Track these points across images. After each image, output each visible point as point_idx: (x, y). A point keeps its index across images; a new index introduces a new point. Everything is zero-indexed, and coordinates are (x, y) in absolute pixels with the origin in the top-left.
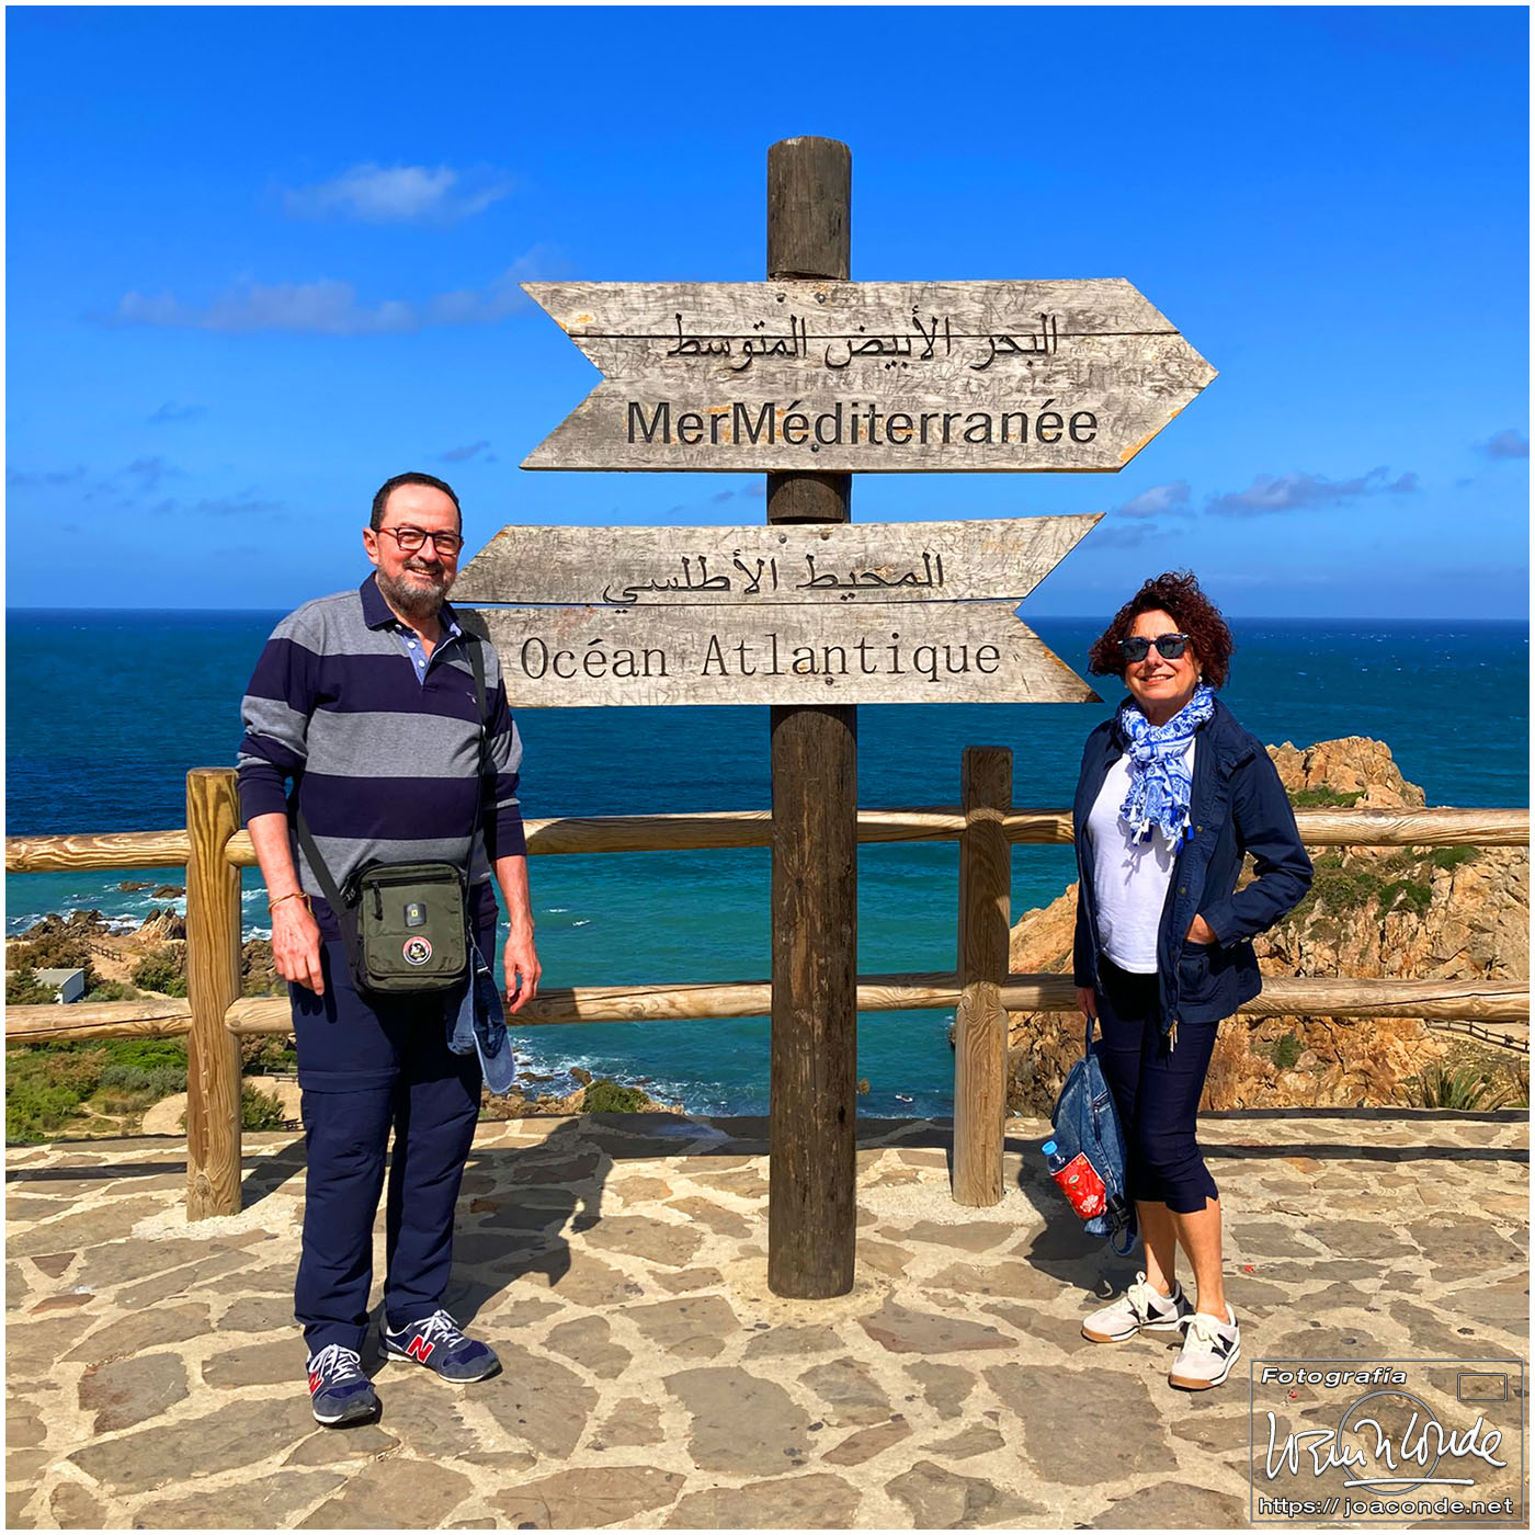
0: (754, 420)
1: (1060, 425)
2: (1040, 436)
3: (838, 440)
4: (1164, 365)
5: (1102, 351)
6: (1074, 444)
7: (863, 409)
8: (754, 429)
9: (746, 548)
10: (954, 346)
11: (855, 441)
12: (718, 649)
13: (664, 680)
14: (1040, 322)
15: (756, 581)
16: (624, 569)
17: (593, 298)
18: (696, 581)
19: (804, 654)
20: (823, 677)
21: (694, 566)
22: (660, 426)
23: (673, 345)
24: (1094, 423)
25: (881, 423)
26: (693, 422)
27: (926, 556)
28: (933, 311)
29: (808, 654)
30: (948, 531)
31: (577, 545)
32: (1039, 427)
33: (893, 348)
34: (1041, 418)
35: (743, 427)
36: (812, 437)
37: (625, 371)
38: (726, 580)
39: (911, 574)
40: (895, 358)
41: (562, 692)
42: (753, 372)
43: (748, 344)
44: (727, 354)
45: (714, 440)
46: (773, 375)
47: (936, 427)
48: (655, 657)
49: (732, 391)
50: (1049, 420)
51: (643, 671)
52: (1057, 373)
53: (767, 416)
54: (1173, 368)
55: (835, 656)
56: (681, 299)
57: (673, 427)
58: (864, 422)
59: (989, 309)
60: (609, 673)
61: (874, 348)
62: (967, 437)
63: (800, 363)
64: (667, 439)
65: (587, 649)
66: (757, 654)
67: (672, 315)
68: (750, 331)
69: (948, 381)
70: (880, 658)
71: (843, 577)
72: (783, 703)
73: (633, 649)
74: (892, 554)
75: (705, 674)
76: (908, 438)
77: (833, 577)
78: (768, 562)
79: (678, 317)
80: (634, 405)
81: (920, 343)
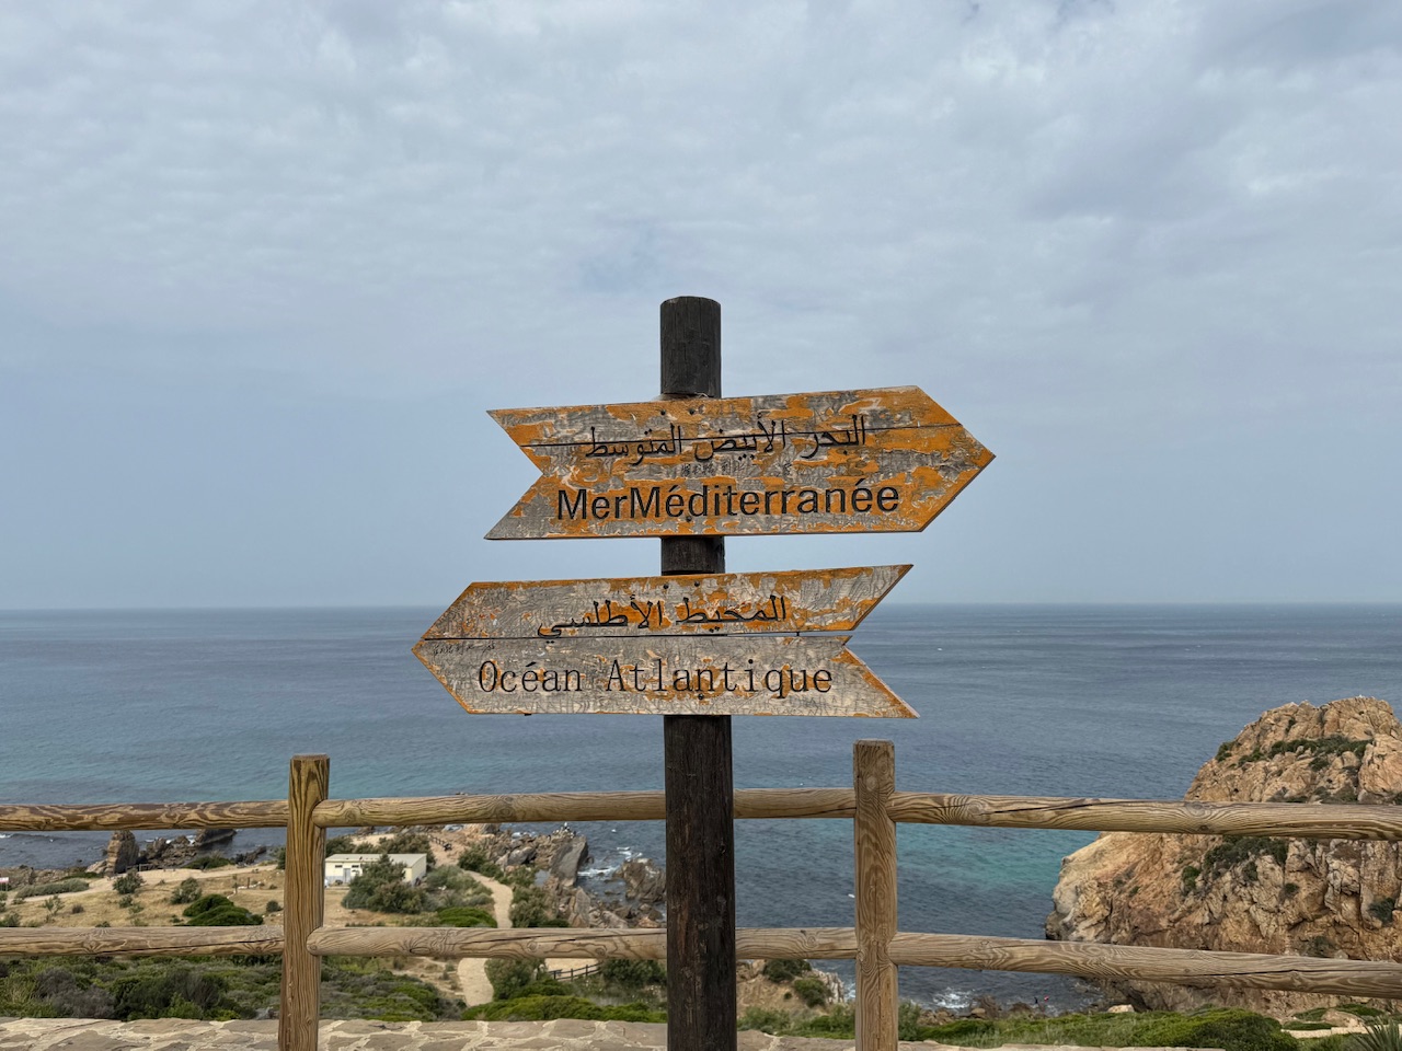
0: (645, 500)
2: (855, 506)
3: (705, 513)
4: (948, 450)
6: (881, 512)
7: (722, 490)
8: (645, 506)
9: (640, 594)
10: (788, 442)
12: (618, 670)
13: (579, 694)
14: (852, 421)
15: (646, 618)
16: (552, 611)
18: (603, 619)
19: (682, 675)
20: (696, 693)
21: (602, 607)
22: (580, 506)
23: (589, 449)
24: (896, 497)
25: (736, 500)
26: (602, 503)
27: (773, 597)
31: (521, 594)
32: (854, 500)
33: (743, 445)
35: (637, 505)
36: (686, 511)
38: (625, 618)
39: (761, 612)
40: (745, 452)
41: (505, 703)
42: (644, 466)
43: (641, 446)
44: (626, 454)
45: (617, 516)
46: (659, 467)
47: (776, 499)
48: (573, 677)
49: (630, 479)
50: (861, 495)
51: (564, 687)
53: (654, 497)
54: (958, 452)
56: (594, 417)
57: (589, 510)
58: (723, 499)
60: (539, 688)
61: (730, 445)
62: (800, 509)
63: (676, 458)
64: (584, 515)
65: (525, 669)
66: (647, 674)
67: (589, 428)
68: (642, 437)
69: (785, 468)
70: (740, 679)
71: (711, 614)
72: (666, 713)
73: (557, 669)
74: (747, 596)
75: (608, 689)
76: (756, 510)
77: (704, 614)
78: (655, 604)
79: (593, 429)
80: (562, 492)
81: (764, 440)
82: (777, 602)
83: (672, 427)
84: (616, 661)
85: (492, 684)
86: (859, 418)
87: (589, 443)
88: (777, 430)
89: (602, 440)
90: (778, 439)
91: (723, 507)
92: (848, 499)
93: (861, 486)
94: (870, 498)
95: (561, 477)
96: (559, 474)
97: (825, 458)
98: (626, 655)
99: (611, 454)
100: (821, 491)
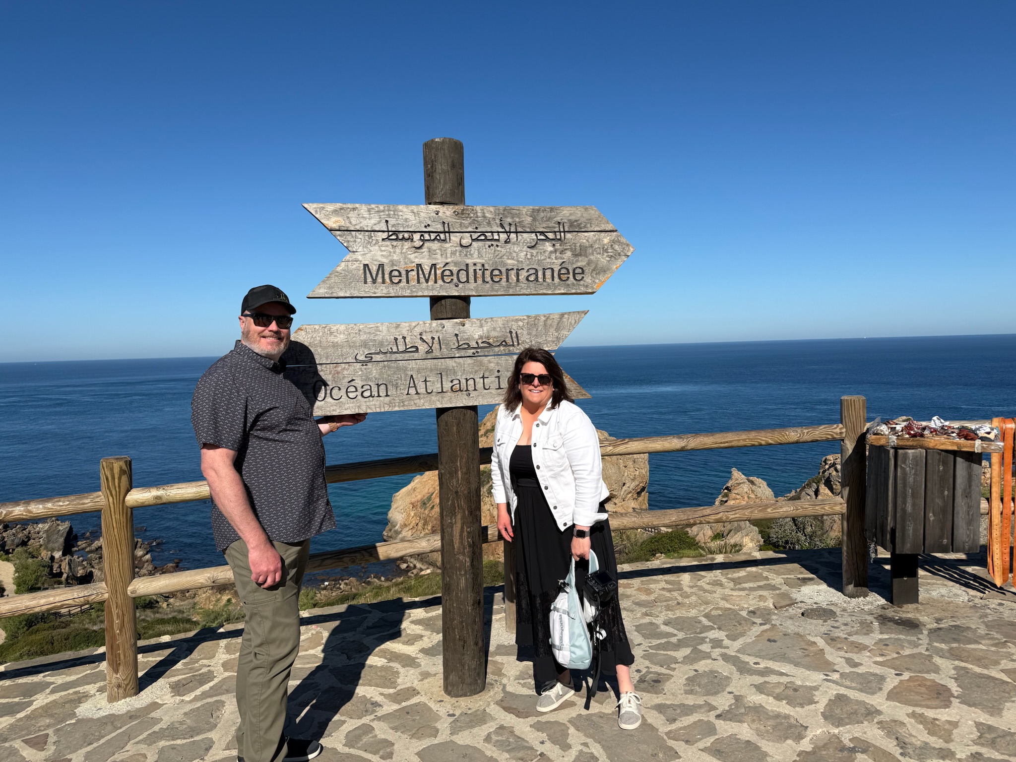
0: (427, 272)
1: (569, 273)
2: (560, 278)
3: (467, 281)
4: (612, 245)
5: (584, 238)
6: (575, 282)
7: (479, 267)
8: (427, 276)
9: (426, 332)
10: (520, 237)
11: (476, 281)
12: (414, 382)
13: (388, 398)
14: (557, 226)
15: (431, 347)
16: (365, 344)
17: (342, 211)
18: (401, 348)
19: (456, 382)
20: (465, 393)
21: (400, 341)
22: (380, 275)
23: (385, 235)
24: (583, 272)
25: (488, 273)
26: (396, 273)
27: (511, 332)
28: (509, 220)
29: (458, 382)
30: (520, 320)
31: (341, 333)
32: (559, 275)
33: (491, 238)
34: (560, 270)
35: (421, 276)
36: (455, 280)
37: (361, 248)
38: (417, 349)
39: (504, 341)
40: (493, 243)
41: (335, 408)
42: (425, 249)
43: (422, 235)
44: (412, 240)
45: (408, 282)
46: (435, 250)
47: (513, 275)
48: (383, 387)
49: (416, 258)
50: (563, 271)
51: (376, 395)
52: (566, 249)
53: (433, 270)
54: (616, 247)
55: (471, 382)
56: (387, 213)
57: (387, 276)
58: (479, 273)
59: (534, 219)
60: (359, 397)
61: (483, 238)
62: (527, 279)
63: (447, 245)
64: (384, 282)
65: (347, 384)
66: (433, 383)
67: (384, 221)
68: (423, 229)
70: (492, 382)
71: (473, 343)
73: (370, 383)
75: (408, 394)
76: (500, 280)
77: (468, 344)
78: (436, 338)
79: (387, 221)
80: (366, 266)
81: (503, 236)
82: (514, 335)
84: (412, 376)
85: (323, 396)
86: (562, 224)
87: (383, 231)
88: (513, 229)
89: (393, 229)
90: (513, 236)
91: (479, 277)
92: (556, 275)
97: (542, 248)
98: (418, 371)
99: (401, 240)
100: (540, 269)
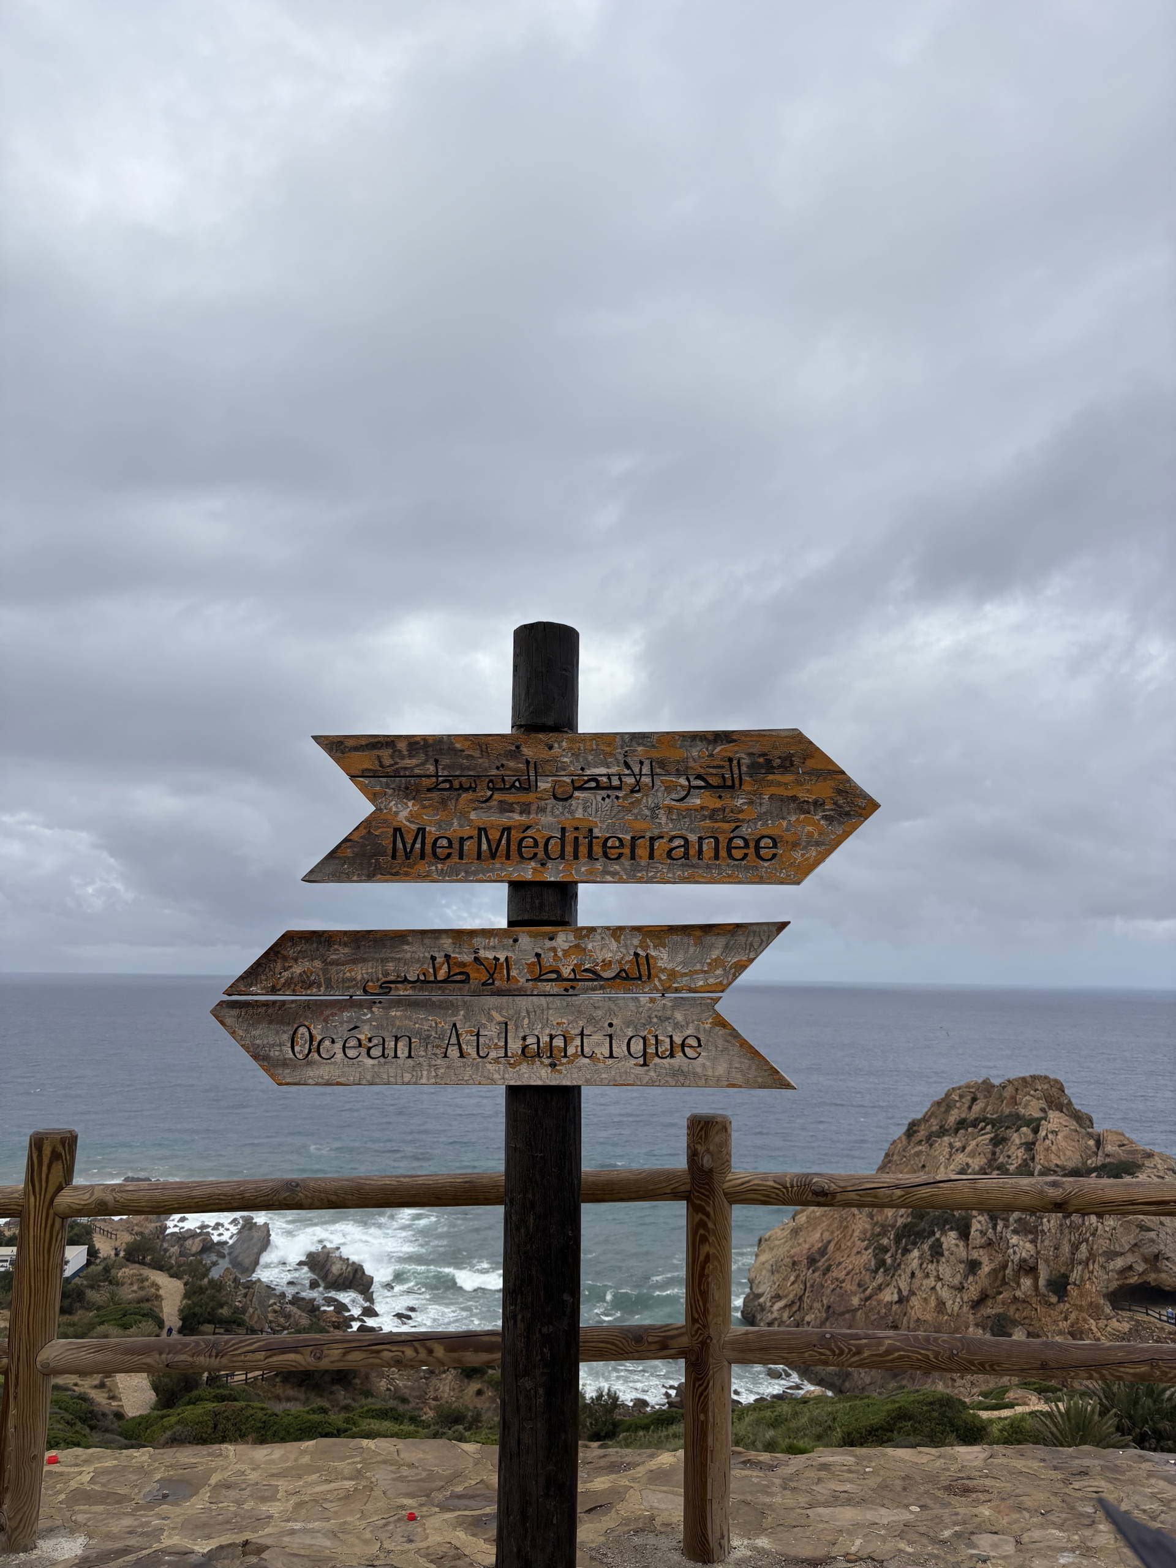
0: (494, 841)
2: (730, 855)
3: (562, 856)
4: (832, 798)
6: (758, 862)
7: (582, 833)
8: (494, 848)
9: (485, 947)
10: (658, 783)
12: (458, 1036)
13: (410, 1062)
14: (727, 764)
15: (492, 976)
17: (369, 746)
18: (442, 974)
19: (531, 1040)
20: (547, 1061)
21: (440, 962)
23: (431, 783)
24: (775, 845)
25: (598, 844)
26: (444, 843)
27: (637, 955)
28: (640, 755)
29: (535, 1040)
31: (345, 946)
32: (729, 848)
33: (607, 784)
34: (730, 841)
35: (485, 847)
36: (541, 855)
38: (467, 974)
39: (624, 970)
40: (609, 792)
42: (494, 804)
43: (491, 781)
44: (475, 789)
45: (461, 857)
46: (511, 805)
47: (643, 846)
48: (403, 1042)
49: (477, 818)
50: (737, 843)
51: (392, 1054)
53: (505, 837)
54: (842, 801)
56: (438, 747)
57: (428, 848)
58: (584, 843)
60: (363, 1056)
61: (593, 784)
62: (669, 856)
63: (532, 797)
65: (346, 1035)
66: (491, 1039)
67: (432, 761)
68: (494, 772)
69: (652, 810)
70: (598, 1045)
71: (566, 972)
72: (512, 1083)
73: (385, 1034)
74: (608, 952)
75: (445, 1056)
76: (620, 855)
77: (557, 972)
78: (502, 959)
79: (436, 761)
80: (397, 830)
81: (631, 780)
82: (643, 961)
83: (528, 762)
84: (455, 1025)
85: (306, 1052)
86: (735, 762)
87: (429, 776)
88: (646, 770)
89: (446, 773)
90: (646, 780)
91: (583, 850)
92: (723, 845)
93: (736, 833)
94: (747, 846)
95: (397, 813)
96: (394, 809)
97: (698, 802)
98: (466, 1018)
99: (458, 789)
100: (693, 838)
